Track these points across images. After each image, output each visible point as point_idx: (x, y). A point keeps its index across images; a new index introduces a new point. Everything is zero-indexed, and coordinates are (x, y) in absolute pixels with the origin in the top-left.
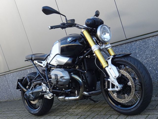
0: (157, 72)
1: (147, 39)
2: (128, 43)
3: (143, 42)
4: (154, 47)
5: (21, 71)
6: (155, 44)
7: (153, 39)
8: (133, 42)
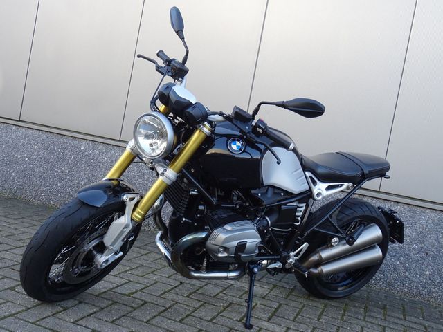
0: (407, 273)
1: (422, 209)
2: (380, 199)
3: (409, 211)
4: (427, 230)
5: (60, 136)
6: (432, 225)
7: (432, 215)
8: (389, 203)
